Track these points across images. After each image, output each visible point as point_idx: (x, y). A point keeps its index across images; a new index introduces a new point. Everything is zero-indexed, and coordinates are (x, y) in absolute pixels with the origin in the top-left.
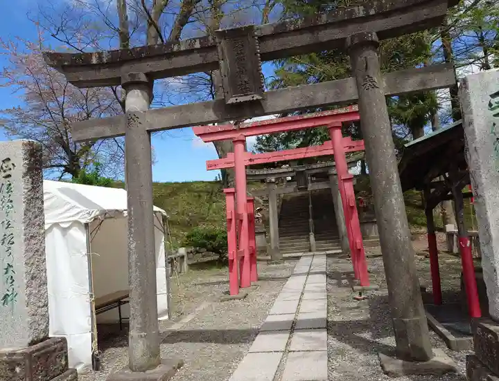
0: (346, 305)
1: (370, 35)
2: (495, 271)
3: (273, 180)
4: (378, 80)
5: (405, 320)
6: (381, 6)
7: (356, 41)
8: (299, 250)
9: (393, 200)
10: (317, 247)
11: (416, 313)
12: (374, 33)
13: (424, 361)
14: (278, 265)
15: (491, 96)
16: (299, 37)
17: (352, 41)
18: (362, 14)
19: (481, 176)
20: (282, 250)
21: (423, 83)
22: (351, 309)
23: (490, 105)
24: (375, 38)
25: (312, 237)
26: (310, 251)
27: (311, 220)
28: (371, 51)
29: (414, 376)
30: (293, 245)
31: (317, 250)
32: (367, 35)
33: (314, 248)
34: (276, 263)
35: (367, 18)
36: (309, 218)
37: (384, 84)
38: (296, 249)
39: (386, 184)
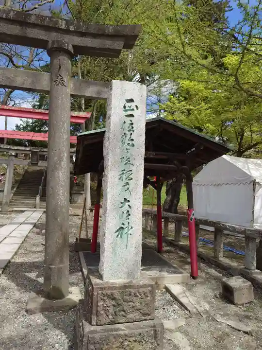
0: (34, 249)
1: (66, 45)
2: (105, 235)
3: (13, 154)
4: (67, 81)
5: (51, 266)
6: (78, 26)
7: (55, 46)
8: (27, 206)
9: (60, 173)
10: (40, 205)
11: (61, 262)
12: (71, 45)
13: (61, 299)
14: (5, 215)
15: (126, 100)
16: (10, 26)
17: (52, 45)
18: (63, 27)
19: (108, 159)
20: (11, 205)
21: (99, 93)
22: (35, 252)
23: (125, 107)
24: (70, 48)
25: (38, 198)
26: (35, 208)
27: (40, 187)
28: (66, 58)
29: (46, 313)
30: (23, 203)
31: (40, 208)
32: (64, 44)
33: (38, 206)
34: (5, 214)
35: (67, 32)
36: (40, 185)
37: (72, 85)
38: (25, 205)
39: (58, 160)
